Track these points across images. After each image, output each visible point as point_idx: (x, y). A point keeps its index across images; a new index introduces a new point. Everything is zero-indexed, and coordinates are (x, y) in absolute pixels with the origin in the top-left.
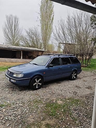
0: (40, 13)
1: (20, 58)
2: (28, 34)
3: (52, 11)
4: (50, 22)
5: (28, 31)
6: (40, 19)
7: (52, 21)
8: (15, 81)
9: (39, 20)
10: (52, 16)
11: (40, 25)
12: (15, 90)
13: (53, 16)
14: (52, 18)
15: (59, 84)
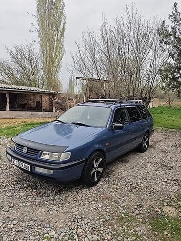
0: (36, 15)
1: (4, 109)
2: (14, 56)
3: (61, 14)
4: (59, 36)
5: (14, 51)
6: (38, 28)
7: (62, 34)
8: (52, 171)
9: (33, 29)
10: (62, 24)
11: (38, 40)
12: (45, 193)
13: (64, 24)
14: (61, 28)
15: (128, 164)
